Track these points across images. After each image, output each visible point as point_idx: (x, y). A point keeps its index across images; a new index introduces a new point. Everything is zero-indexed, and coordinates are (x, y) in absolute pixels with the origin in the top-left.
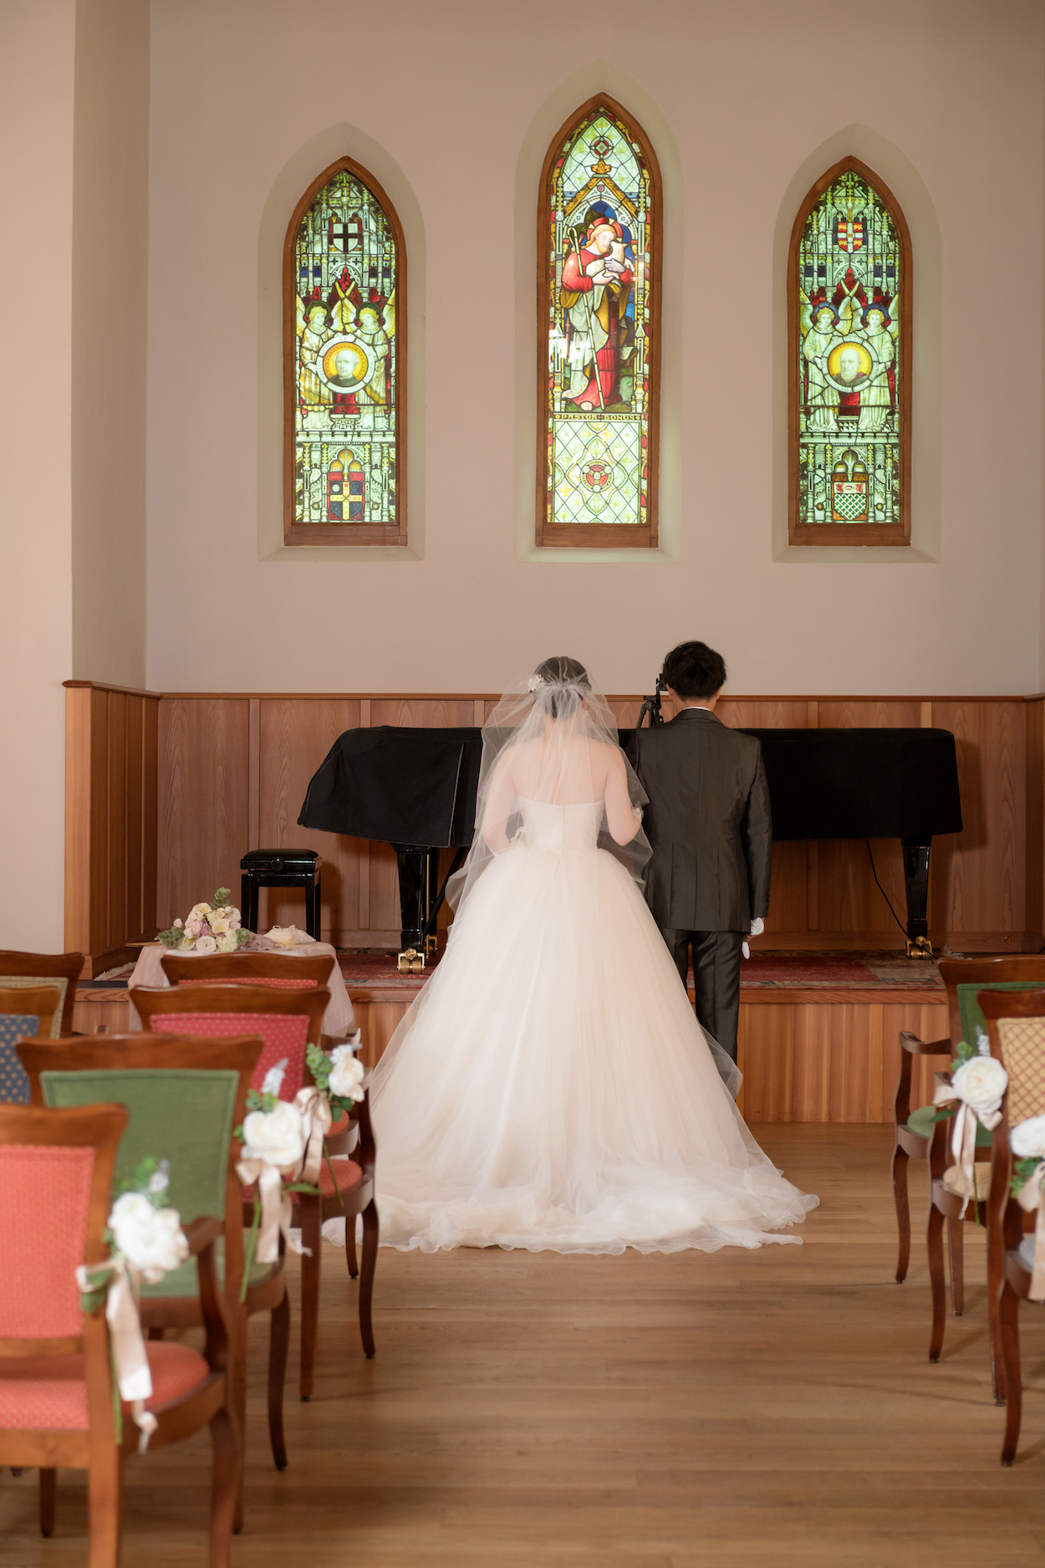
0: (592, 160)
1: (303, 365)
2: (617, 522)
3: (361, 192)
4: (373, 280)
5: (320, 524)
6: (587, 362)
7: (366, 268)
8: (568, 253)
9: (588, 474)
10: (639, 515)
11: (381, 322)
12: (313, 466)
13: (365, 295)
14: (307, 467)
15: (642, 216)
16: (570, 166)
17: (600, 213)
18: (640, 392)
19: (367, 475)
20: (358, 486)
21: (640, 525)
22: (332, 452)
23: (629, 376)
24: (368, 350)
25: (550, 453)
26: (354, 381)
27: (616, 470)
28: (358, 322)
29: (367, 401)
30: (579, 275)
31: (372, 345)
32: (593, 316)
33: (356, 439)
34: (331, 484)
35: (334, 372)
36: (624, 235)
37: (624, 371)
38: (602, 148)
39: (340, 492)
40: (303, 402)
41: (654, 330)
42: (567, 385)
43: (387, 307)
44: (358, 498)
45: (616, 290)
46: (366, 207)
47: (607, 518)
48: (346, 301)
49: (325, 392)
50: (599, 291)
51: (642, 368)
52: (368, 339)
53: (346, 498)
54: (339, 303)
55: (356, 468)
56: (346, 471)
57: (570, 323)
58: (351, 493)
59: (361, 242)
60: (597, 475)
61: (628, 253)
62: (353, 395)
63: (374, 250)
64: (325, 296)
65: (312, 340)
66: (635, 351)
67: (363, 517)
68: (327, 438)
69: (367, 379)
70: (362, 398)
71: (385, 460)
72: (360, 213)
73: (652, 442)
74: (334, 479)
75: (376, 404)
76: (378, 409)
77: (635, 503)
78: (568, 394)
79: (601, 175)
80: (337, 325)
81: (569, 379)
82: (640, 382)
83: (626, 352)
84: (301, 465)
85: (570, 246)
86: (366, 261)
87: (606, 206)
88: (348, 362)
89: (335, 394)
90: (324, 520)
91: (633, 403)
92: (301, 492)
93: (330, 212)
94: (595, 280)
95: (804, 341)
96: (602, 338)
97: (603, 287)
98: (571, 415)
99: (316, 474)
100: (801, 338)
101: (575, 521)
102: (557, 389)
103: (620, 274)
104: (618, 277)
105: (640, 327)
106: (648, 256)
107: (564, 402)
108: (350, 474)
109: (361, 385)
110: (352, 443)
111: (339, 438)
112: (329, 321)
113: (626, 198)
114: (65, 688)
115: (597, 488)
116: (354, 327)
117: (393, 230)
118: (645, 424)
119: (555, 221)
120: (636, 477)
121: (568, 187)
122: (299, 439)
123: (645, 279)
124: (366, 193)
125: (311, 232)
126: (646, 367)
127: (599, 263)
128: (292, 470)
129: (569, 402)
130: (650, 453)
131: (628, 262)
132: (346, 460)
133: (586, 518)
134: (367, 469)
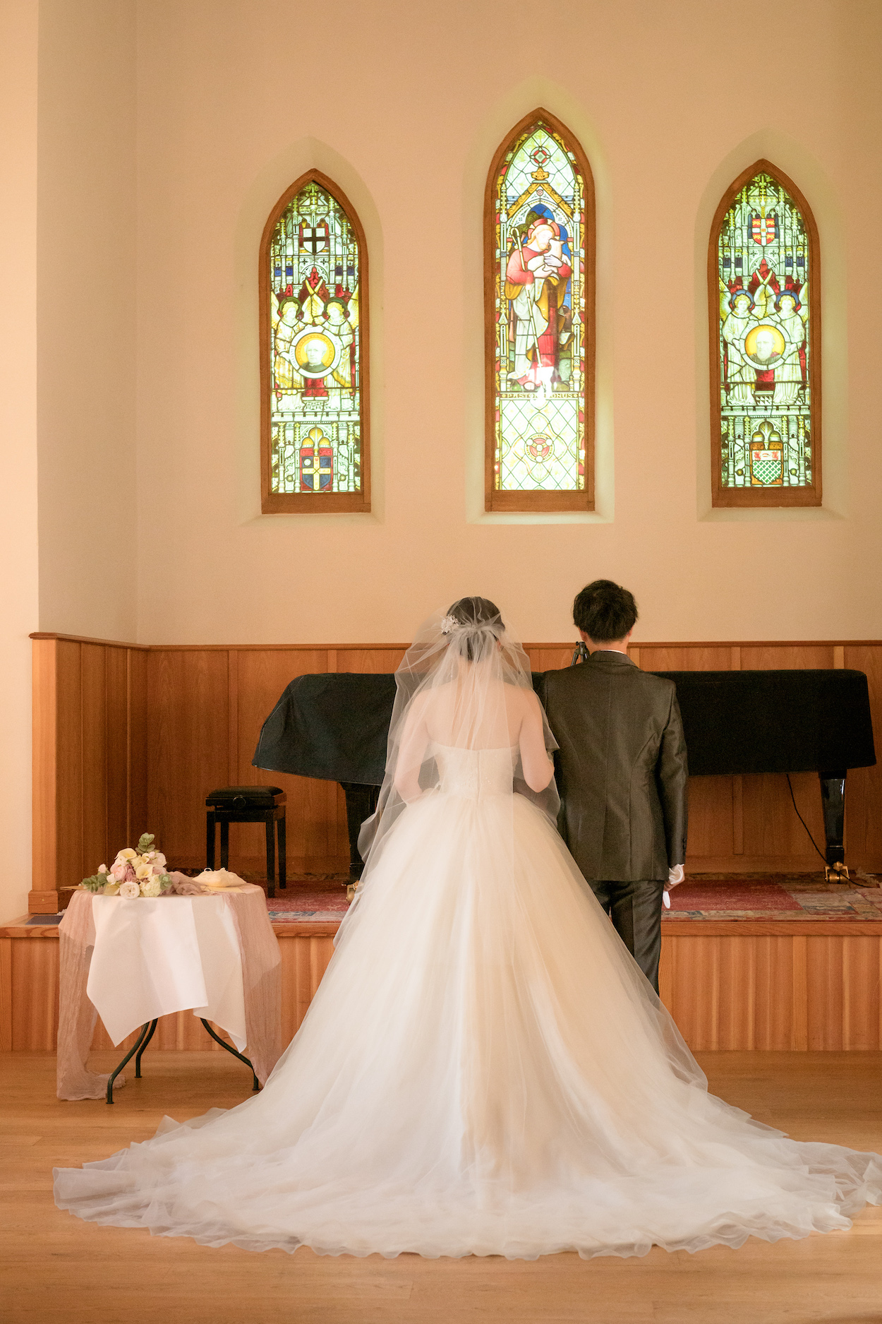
0: (532, 167)
1: (277, 354)
2: (558, 488)
3: (327, 200)
4: (339, 278)
5: (294, 495)
6: (530, 346)
7: (333, 267)
8: (512, 250)
9: (531, 446)
10: (578, 483)
11: (346, 314)
12: (287, 443)
13: (332, 291)
14: (281, 444)
15: (577, 217)
16: (512, 173)
17: (539, 214)
18: (578, 374)
19: (335, 450)
20: (327, 460)
21: (579, 491)
22: (304, 430)
23: (567, 358)
24: (335, 339)
25: (497, 428)
26: (323, 367)
27: (557, 442)
28: (325, 315)
29: (335, 384)
30: (521, 270)
31: (339, 335)
32: (534, 306)
33: (325, 418)
34: (303, 459)
35: (305, 361)
36: (562, 234)
37: (562, 354)
38: (540, 156)
39: (311, 466)
40: (277, 387)
41: (590, 317)
42: (512, 368)
43: (351, 302)
44: (327, 471)
45: (555, 283)
46: (332, 214)
47: (549, 486)
48: (315, 297)
49: (298, 378)
50: (540, 283)
51: (579, 351)
52: (335, 330)
53: (317, 471)
54: (309, 298)
55: (325, 444)
56: (316, 448)
57: (514, 313)
58: (321, 467)
59: (328, 245)
60: (540, 447)
61: (565, 250)
62: (321, 380)
63: (339, 250)
64: (296, 293)
65: (285, 332)
66: (572, 336)
67: (331, 488)
68: (299, 418)
69: (334, 366)
70: (330, 382)
71: (351, 437)
72: (327, 219)
73: (589, 417)
74: (306, 454)
75: (343, 387)
76: (344, 391)
77: (574, 470)
78: (512, 376)
79: (540, 181)
80: (307, 318)
81: (514, 362)
82: (577, 364)
83: (564, 338)
84: (277, 442)
85: (513, 244)
86: (333, 261)
87: (546, 209)
88: (316, 351)
89: (306, 379)
90: (298, 491)
91: (571, 382)
92: (277, 466)
93: (300, 218)
94: (536, 274)
95: (724, 323)
96: (542, 326)
97: (544, 280)
98: (515, 394)
99: (290, 450)
100: (721, 322)
101: (520, 489)
102: (503, 371)
103: (558, 268)
104: (556, 271)
105: (577, 315)
106: (583, 253)
107: (509, 383)
108: (320, 450)
109: (330, 370)
110: (321, 422)
111: (310, 418)
112: (300, 315)
113: (563, 201)
114: (32, 639)
115: (539, 459)
116: (321, 319)
117: (357, 233)
118: (582, 402)
119: (500, 223)
120: (574, 449)
121: (511, 192)
122: (274, 419)
123: (581, 272)
124: (332, 200)
125: (283, 236)
126: (583, 350)
127: (540, 258)
128: (268, 446)
129: (514, 383)
130: (587, 427)
131: (565, 258)
132: (316, 437)
133: (530, 486)
134: (335, 444)
